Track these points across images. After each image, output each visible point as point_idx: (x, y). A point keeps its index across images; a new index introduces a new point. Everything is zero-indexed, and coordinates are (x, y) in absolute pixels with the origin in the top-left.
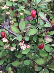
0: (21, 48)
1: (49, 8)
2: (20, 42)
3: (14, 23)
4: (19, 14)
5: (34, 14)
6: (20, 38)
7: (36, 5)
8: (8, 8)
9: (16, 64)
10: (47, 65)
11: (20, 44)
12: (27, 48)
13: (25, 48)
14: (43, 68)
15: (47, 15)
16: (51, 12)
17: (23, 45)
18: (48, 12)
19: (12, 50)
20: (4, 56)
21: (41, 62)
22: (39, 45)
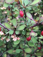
0: (13, 40)
1: (39, 8)
2: (12, 35)
3: (10, 20)
4: (14, 13)
5: (22, 14)
6: (11, 32)
7: (24, 7)
8: (6, 8)
9: (10, 52)
10: (35, 53)
11: (12, 37)
12: (17, 40)
13: (16, 40)
14: (31, 55)
15: (37, 14)
16: (41, 11)
17: (15, 38)
18: (38, 11)
19: (7, 41)
20: (2, 45)
21: (29, 51)
22: (27, 38)
